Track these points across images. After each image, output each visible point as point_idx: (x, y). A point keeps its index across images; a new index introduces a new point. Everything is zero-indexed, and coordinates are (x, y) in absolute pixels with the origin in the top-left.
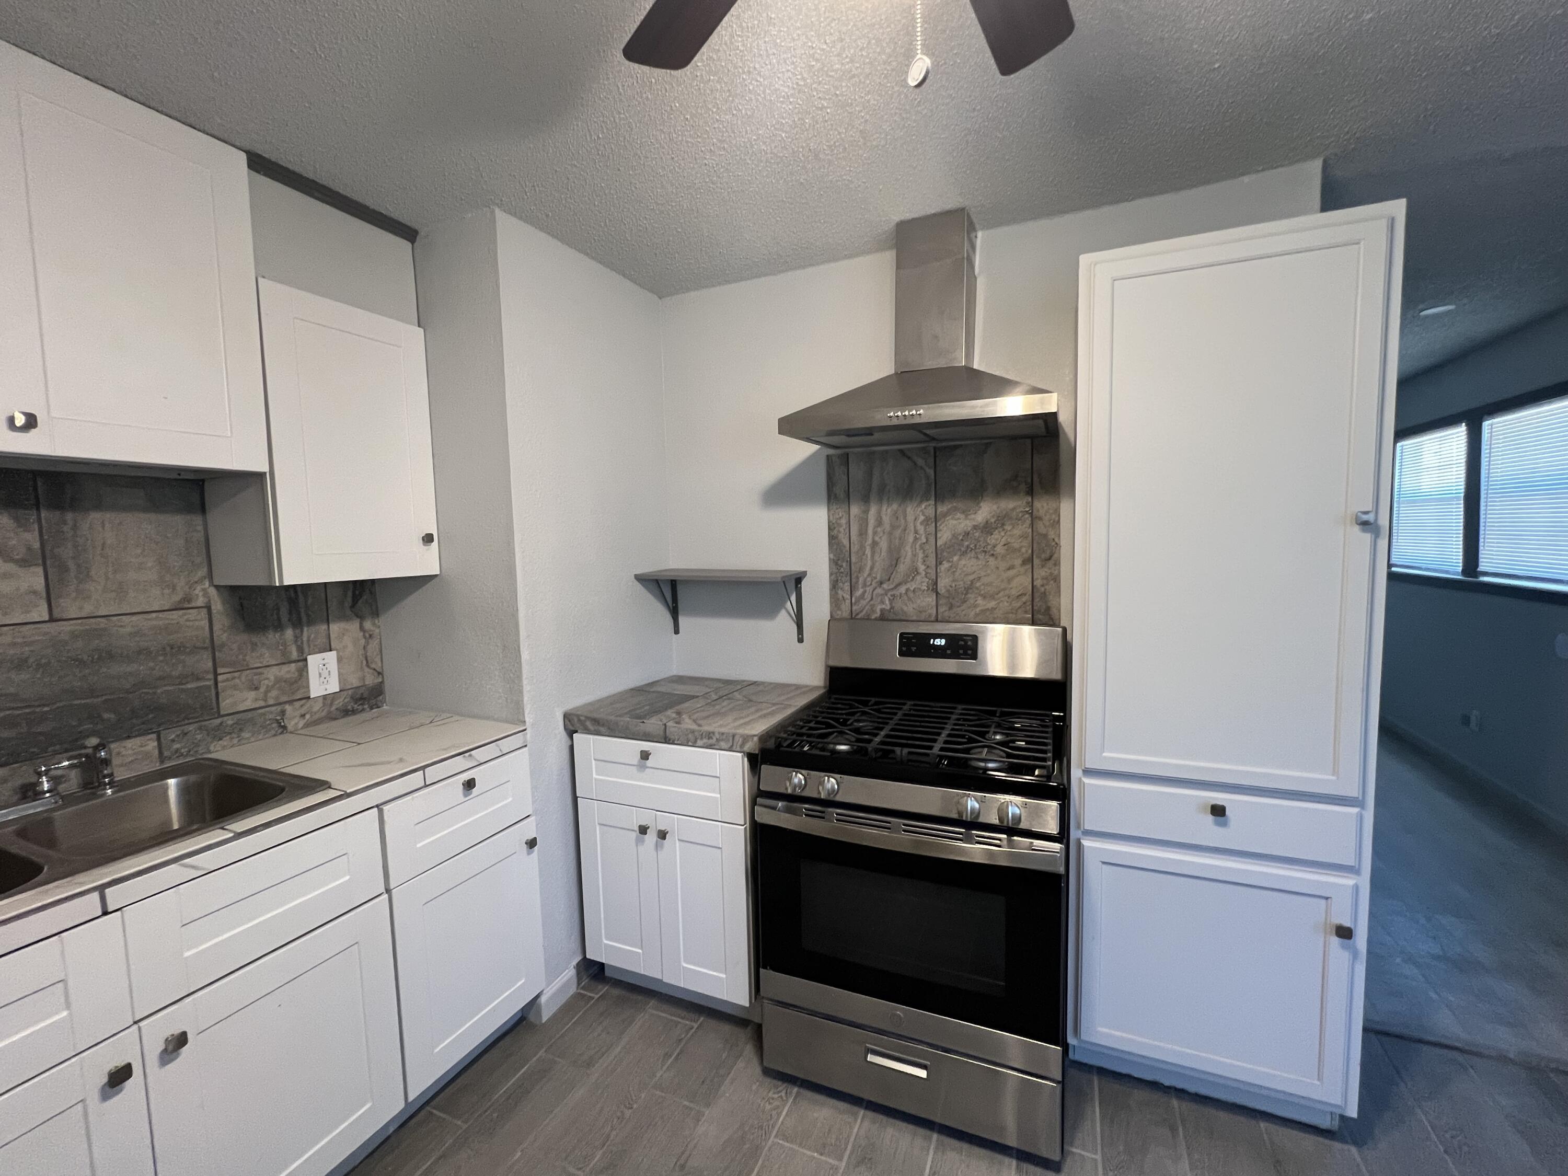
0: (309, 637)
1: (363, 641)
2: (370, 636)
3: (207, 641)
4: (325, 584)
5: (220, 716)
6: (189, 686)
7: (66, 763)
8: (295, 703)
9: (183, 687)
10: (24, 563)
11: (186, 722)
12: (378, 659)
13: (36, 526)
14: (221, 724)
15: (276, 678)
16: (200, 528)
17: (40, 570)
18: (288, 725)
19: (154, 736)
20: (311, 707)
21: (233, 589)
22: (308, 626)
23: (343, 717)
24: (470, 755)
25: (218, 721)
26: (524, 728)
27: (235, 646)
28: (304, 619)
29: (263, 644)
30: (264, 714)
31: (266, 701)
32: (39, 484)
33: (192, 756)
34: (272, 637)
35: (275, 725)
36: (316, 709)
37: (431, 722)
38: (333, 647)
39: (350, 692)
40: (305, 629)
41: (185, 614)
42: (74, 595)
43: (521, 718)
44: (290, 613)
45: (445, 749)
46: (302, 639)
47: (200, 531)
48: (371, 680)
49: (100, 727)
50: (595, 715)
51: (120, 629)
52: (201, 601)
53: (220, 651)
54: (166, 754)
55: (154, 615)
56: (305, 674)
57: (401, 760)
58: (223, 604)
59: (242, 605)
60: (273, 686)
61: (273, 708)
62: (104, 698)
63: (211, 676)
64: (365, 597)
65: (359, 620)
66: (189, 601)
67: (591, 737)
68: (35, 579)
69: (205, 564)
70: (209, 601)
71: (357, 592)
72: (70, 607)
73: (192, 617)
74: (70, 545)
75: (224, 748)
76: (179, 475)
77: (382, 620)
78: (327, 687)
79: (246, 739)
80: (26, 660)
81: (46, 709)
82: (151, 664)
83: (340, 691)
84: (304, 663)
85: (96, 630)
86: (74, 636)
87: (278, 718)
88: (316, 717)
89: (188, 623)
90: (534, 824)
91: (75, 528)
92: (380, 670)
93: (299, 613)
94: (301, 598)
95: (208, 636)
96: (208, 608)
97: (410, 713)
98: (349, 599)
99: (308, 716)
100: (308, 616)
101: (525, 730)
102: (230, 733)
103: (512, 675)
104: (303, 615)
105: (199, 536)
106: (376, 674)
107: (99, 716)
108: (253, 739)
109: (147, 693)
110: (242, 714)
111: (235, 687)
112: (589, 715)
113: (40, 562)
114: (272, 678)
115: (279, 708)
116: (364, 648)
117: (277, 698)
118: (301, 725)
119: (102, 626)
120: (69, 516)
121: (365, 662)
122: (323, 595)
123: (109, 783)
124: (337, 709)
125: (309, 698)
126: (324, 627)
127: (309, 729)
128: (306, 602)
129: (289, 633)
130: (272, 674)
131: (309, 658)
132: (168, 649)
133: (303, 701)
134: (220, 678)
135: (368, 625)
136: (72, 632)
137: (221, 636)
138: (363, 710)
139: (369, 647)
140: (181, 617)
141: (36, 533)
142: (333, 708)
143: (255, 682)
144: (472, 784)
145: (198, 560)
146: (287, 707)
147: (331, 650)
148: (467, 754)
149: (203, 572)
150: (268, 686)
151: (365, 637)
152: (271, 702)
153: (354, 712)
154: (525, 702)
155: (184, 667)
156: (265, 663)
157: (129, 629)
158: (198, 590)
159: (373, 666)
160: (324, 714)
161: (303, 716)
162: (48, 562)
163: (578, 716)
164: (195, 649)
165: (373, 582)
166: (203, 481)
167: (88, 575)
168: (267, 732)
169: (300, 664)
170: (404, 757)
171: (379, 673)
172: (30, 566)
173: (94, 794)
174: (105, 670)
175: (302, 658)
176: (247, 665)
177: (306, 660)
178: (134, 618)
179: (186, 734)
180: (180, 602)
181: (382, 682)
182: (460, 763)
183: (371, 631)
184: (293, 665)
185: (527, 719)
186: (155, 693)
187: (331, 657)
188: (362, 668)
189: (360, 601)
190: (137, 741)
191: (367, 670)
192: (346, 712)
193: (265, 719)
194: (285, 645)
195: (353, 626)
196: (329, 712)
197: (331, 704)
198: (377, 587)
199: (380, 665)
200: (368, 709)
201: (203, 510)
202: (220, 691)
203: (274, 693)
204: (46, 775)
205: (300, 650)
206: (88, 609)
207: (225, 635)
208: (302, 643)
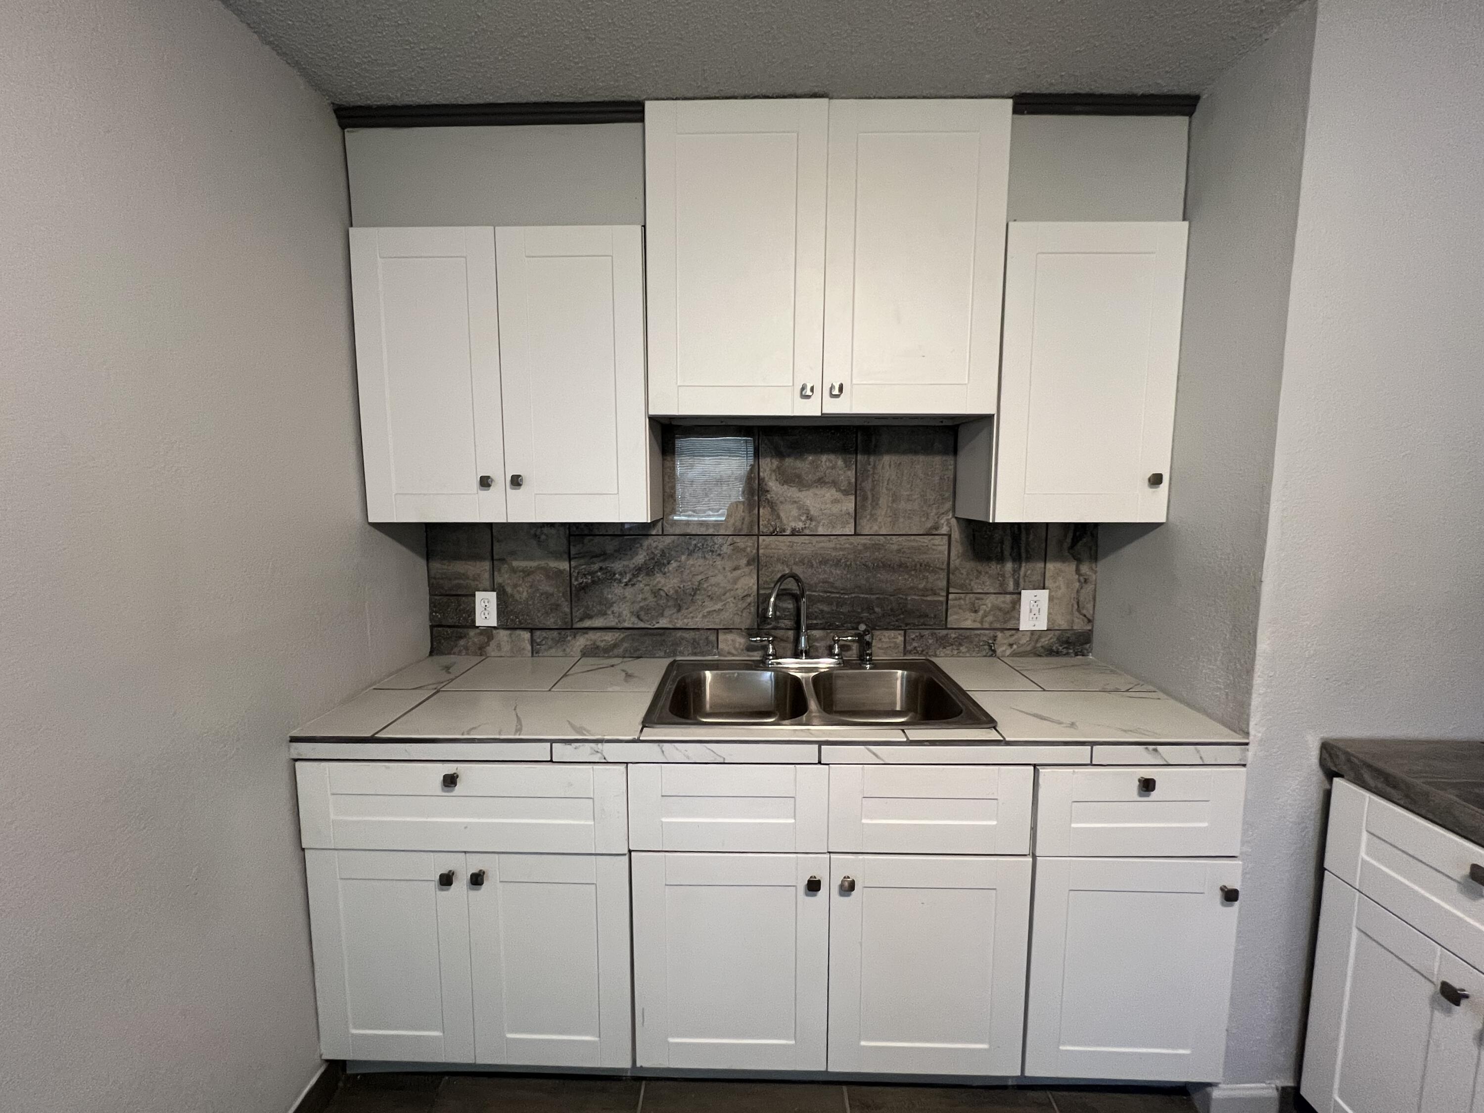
0: (1026, 572)
1: (1077, 585)
2: (1086, 581)
3: (945, 563)
4: (1047, 524)
5: (947, 628)
6: (929, 598)
7: (850, 638)
8: (1005, 632)
9: (925, 598)
10: (846, 493)
11: (924, 627)
12: (1090, 606)
13: (854, 467)
14: (947, 634)
15: (993, 606)
16: (951, 467)
17: (853, 497)
18: (997, 650)
19: (902, 632)
20: (1020, 639)
21: (969, 522)
22: (1026, 562)
23: (1047, 656)
24: (1155, 750)
25: (944, 632)
26: (1246, 741)
27: (964, 571)
28: (1024, 555)
29: (987, 573)
30: (979, 635)
31: (982, 624)
32: (859, 435)
33: (925, 655)
34: (994, 568)
35: (986, 647)
36: (1023, 641)
37: (1127, 691)
38: (1047, 585)
39: (1057, 633)
40: (1023, 565)
41: (932, 539)
42: (868, 517)
43: (1244, 726)
44: (1012, 548)
45: (1125, 731)
46: (1019, 574)
47: (951, 470)
48: (1080, 625)
49: (873, 617)
50: (1380, 765)
51: (891, 546)
52: (944, 530)
53: (953, 574)
54: (909, 648)
55: (913, 537)
56: (1018, 607)
57: (1073, 725)
58: (960, 533)
59: (974, 535)
60: (989, 612)
61: (987, 632)
62: (877, 596)
63: (944, 594)
64: (1085, 540)
65: (1075, 563)
66: (937, 528)
67: (1367, 795)
68: (849, 505)
69: (951, 499)
70: (951, 530)
71: (1078, 534)
72: (867, 527)
73: (936, 542)
74: (870, 480)
75: (946, 656)
76: (942, 422)
77: (1101, 565)
78: (1037, 623)
79: (963, 653)
80: (839, 561)
81: (846, 597)
82: (906, 576)
83: (1047, 630)
84: (1018, 596)
85: (877, 544)
86: (866, 547)
87: (990, 642)
88: (1022, 649)
89: (934, 547)
90: (1240, 872)
91: (874, 467)
92: (1091, 618)
93: (1019, 548)
94: (1023, 536)
95: (946, 559)
96: (950, 536)
97: (1112, 671)
98: (1069, 540)
99: (1015, 647)
100: (1027, 552)
101: (1247, 744)
102: (952, 645)
103: (1238, 666)
104: (1023, 550)
105: (950, 474)
106: (1086, 620)
107: (873, 609)
108: (968, 655)
109: (902, 598)
110: (963, 631)
111: (960, 607)
112: (1370, 761)
113: (854, 492)
114: (989, 605)
115: (992, 633)
116: (1078, 592)
117: (991, 623)
118: (1008, 652)
119: (881, 542)
120: (872, 459)
121: (1076, 606)
122: (1044, 534)
123: (869, 661)
124: (1042, 647)
125: (1018, 629)
126: (1041, 565)
127: (1015, 659)
128: (1027, 538)
129: (1009, 566)
130: (990, 601)
131: (1023, 591)
132: (918, 566)
133: (1013, 632)
134: (951, 596)
135: (1085, 568)
136: (864, 545)
137: (955, 562)
138: (1067, 654)
139: (1083, 591)
140: (930, 541)
141: (854, 472)
142: (1039, 645)
143: (976, 605)
144: (1151, 785)
145: (947, 495)
146: (999, 634)
147: (1044, 588)
148: (1151, 747)
149: (948, 505)
150: (985, 611)
151: (1079, 581)
152: (986, 626)
153: (1058, 653)
154: (1253, 708)
155: (927, 582)
156: (985, 590)
157: (895, 547)
158: (943, 521)
159: (1084, 612)
160: (1029, 648)
161: (1011, 645)
162: (858, 492)
163: (1346, 753)
164: (934, 571)
165: (1096, 525)
166: (958, 426)
167: (877, 504)
168: (979, 652)
169: (1015, 596)
170: (1077, 724)
171: (1089, 621)
172: (848, 495)
173: (860, 665)
174: (879, 575)
175: (1017, 591)
176: (972, 590)
177: (1020, 593)
178: (900, 539)
179: (922, 636)
180: (930, 528)
181: (1091, 631)
182: (1139, 754)
183: (1086, 575)
184: (1008, 596)
185: (1252, 732)
186: (906, 599)
187: (1044, 594)
188: (1072, 611)
189: (1080, 544)
190: (892, 633)
191: (1077, 614)
192: (1051, 652)
193: (979, 639)
194: (1003, 576)
195: (1069, 568)
196: (1035, 648)
197: (1037, 641)
198: (1100, 530)
199: (1091, 612)
200: (1073, 655)
201: (955, 452)
202: (949, 607)
203: (990, 618)
204: (838, 643)
205: (1017, 584)
206: (875, 528)
207: (958, 560)
208: (1018, 577)
